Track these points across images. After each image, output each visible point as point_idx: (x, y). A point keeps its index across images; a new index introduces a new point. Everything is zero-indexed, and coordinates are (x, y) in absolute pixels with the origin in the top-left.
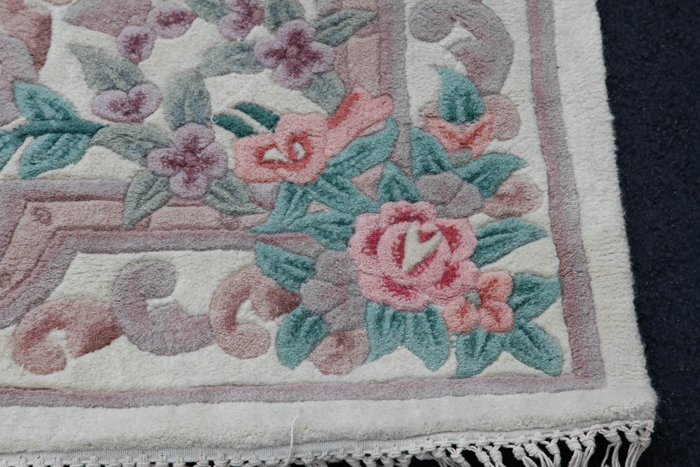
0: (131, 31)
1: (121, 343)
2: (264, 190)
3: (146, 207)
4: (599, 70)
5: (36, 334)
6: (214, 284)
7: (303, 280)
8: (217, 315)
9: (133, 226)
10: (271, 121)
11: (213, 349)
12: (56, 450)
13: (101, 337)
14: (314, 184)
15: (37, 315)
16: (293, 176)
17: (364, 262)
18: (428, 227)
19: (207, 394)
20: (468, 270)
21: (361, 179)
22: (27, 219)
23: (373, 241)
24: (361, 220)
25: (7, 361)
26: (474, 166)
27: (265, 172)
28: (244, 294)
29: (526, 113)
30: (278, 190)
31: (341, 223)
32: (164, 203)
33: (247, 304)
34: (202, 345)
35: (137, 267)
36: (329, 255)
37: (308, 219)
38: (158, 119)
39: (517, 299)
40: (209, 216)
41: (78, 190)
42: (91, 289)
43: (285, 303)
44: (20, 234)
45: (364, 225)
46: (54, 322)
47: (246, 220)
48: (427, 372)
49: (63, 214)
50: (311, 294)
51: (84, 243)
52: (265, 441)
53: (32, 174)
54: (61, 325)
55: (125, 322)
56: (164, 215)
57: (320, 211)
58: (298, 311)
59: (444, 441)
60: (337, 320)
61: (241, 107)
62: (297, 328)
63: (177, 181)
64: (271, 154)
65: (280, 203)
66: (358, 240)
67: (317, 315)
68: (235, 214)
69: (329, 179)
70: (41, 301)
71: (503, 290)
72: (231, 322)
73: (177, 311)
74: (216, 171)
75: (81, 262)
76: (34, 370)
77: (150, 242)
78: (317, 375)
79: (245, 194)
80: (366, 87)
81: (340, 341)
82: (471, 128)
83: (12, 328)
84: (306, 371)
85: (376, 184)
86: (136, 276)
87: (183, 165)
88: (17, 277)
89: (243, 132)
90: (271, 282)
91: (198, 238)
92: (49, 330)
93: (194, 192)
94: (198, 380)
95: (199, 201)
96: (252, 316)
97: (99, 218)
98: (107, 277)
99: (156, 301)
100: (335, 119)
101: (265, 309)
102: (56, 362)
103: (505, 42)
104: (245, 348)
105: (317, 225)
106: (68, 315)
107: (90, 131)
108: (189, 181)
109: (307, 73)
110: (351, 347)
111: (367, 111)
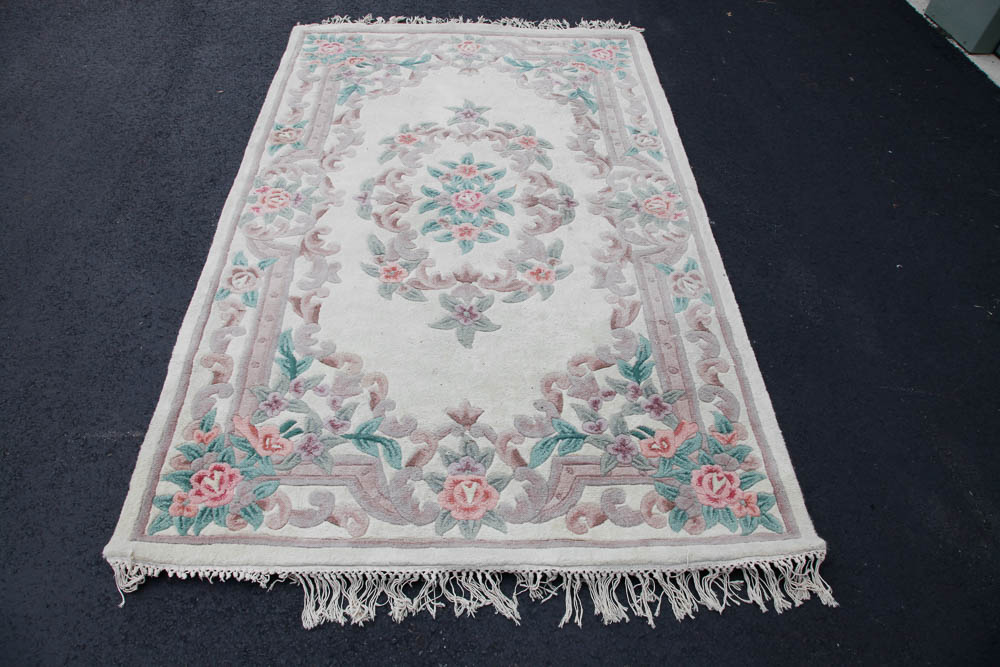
0: (593, 399)
1: (608, 522)
2: (654, 460)
3: (609, 467)
4: (773, 414)
5: (575, 518)
6: (640, 499)
7: (675, 497)
8: (644, 511)
9: (605, 475)
10: (652, 433)
11: (644, 525)
12: (595, 565)
13: (599, 520)
14: (673, 458)
15: (573, 511)
16: (664, 455)
17: (698, 489)
18: (720, 475)
19: (645, 543)
20: (739, 492)
21: (690, 456)
22: (564, 472)
23: (700, 480)
24: (694, 472)
25: (565, 529)
26: (734, 451)
27: (653, 453)
28: (654, 502)
29: (749, 429)
30: (659, 460)
31: (686, 473)
32: (616, 466)
33: (655, 506)
34: (640, 523)
35: (610, 491)
36: (684, 487)
37: (673, 472)
38: (608, 432)
39: (760, 503)
40: (635, 471)
41: (583, 461)
42: (593, 500)
43: (670, 506)
44: (562, 478)
45: (695, 474)
46: (580, 514)
47: (649, 473)
48: (731, 533)
49: (578, 470)
50: (679, 500)
51: (588, 482)
52: (677, 561)
53: (564, 454)
54: (584, 515)
55: (608, 514)
56: (617, 470)
57: (677, 469)
58: (676, 509)
59: (747, 561)
60: (691, 512)
61: (639, 428)
62: (676, 516)
63: (620, 457)
64: (654, 446)
65: (661, 467)
66: (694, 480)
67: (683, 510)
68: (644, 470)
69: (678, 456)
70: (574, 505)
71: (754, 500)
72: (650, 514)
73: (627, 509)
74: (634, 453)
75: (587, 490)
76: (576, 533)
77: (613, 481)
78: (688, 535)
79: (647, 462)
80: (687, 419)
81: (695, 521)
82: (730, 435)
83: (564, 517)
84: (683, 534)
85: (698, 457)
86: (610, 495)
87: (621, 451)
88: (564, 495)
89: (642, 438)
90: (662, 497)
91: (632, 480)
92: (578, 517)
93: (626, 462)
94: (642, 537)
95: (630, 465)
96: (658, 511)
97: (592, 472)
98: (599, 496)
99: (618, 506)
100: (677, 432)
101: (662, 508)
102: (583, 530)
103: (736, 402)
104: (657, 524)
105: (677, 474)
106: (586, 511)
107: (584, 437)
108: (624, 457)
109: (663, 415)
110: (699, 523)
111: (688, 429)
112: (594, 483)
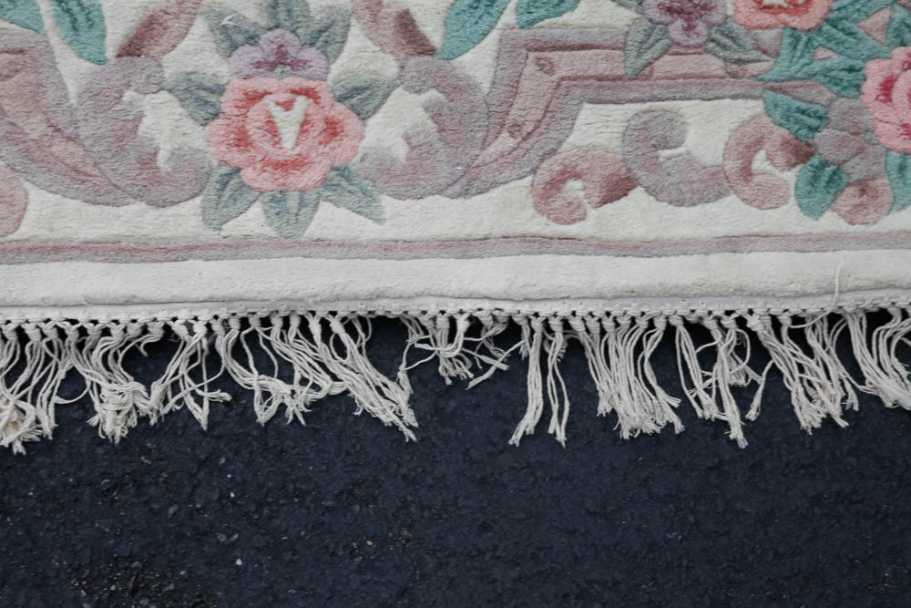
1: (638, 194)
2: (768, 37)
3: (648, 56)
5: (555, 184)
6: (724, 135)
7: (814, 130)
8: (732, 165)
9: (636, 77)
11: (732, 199)
12: (600, 297)
13: (617, 189)
14: (819, 29)
15: (550, 168)
16: (795, 22)
17: (879, 111)
19: (732, 244)
21: (868, 23)
22: (530, 69)
23: (887, 87)
24: (873, 66)
25: (530, 211)
27: (766, 18)
28: (758, 143)
30: (781, 37)
31: (851, 70)
32: (665, 51)
33: (761, 155)
34: (719, 196)
35: (646, 117)
36: (843, 103)
37: (817, 67)
40: (713, 65)
41: (578, 40)
42: (601, 140)
43: (801, 153)
44: (526, 85)
45: (875, 72)
46: (569, 173)
47: (753, 68)
49: (566, 64)
50: (825, 140)
51: (591, 93)
52: (809, 289)
53: (531, 23)
54: (577, 176)
55: (640, 173)
56: (667, 64)
57: (827, 58)
58: (815, 161)
60: (856, 169)
62: (816, 178)
63: (676, 28)
65: (785, 51)
66: (871, 86)
67: (835, 165)
68: (739, 61)
69: (834, 24)
70: (553, 152)
72: (747, 173)
73: (690, 161)
74: (716, 18)
75: (588, 113)
76: (557, 220)
77: (656, 92)
78: (843, 226)
79: (748, 42)
81: (863, 192)
83: (529, 178)
84: (830, 222)
85: (886, 27)
86: (645, 127)
87: (680, 12)
88: (528, 127)
90: (783, 131)
91: (706, 88)
92: (564, 181)
93: (694, 40)
94: (721, 231)
95: (701, 49)
96: (767, 167)
97: (602, 68)
98: (617, 128)
99: (667, 153)
101: (780, 159)
102: (574, 213)
104: (765, 198)
105: (826, 72)
106: (583, 166)
108: (689, 28)
110: (875, 197)
112: (607, 94)
